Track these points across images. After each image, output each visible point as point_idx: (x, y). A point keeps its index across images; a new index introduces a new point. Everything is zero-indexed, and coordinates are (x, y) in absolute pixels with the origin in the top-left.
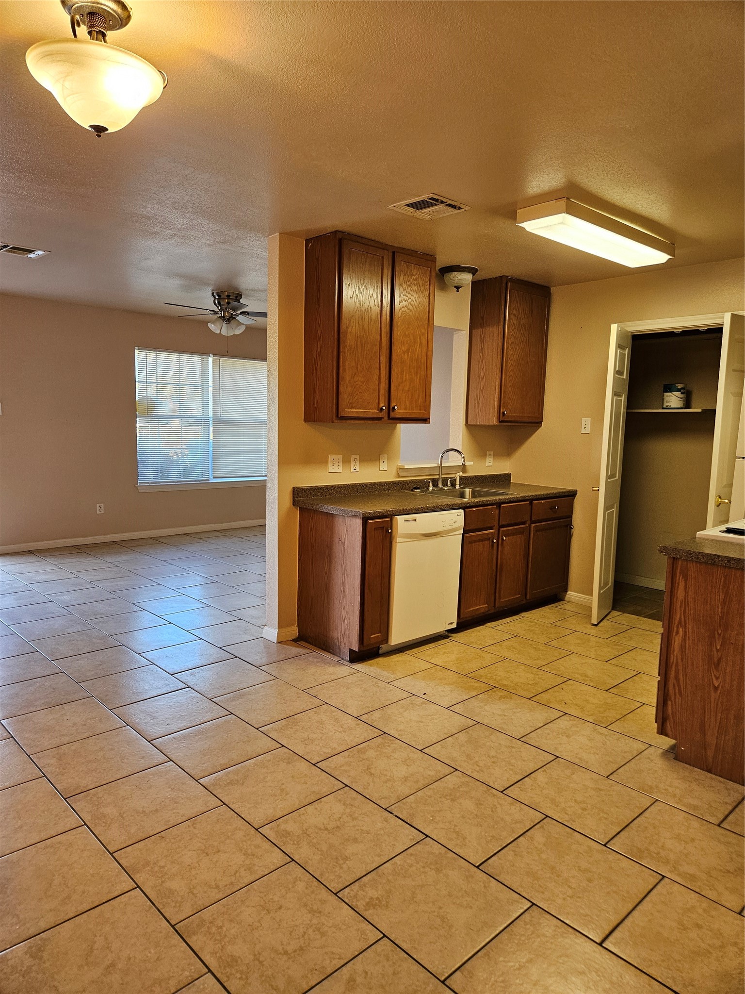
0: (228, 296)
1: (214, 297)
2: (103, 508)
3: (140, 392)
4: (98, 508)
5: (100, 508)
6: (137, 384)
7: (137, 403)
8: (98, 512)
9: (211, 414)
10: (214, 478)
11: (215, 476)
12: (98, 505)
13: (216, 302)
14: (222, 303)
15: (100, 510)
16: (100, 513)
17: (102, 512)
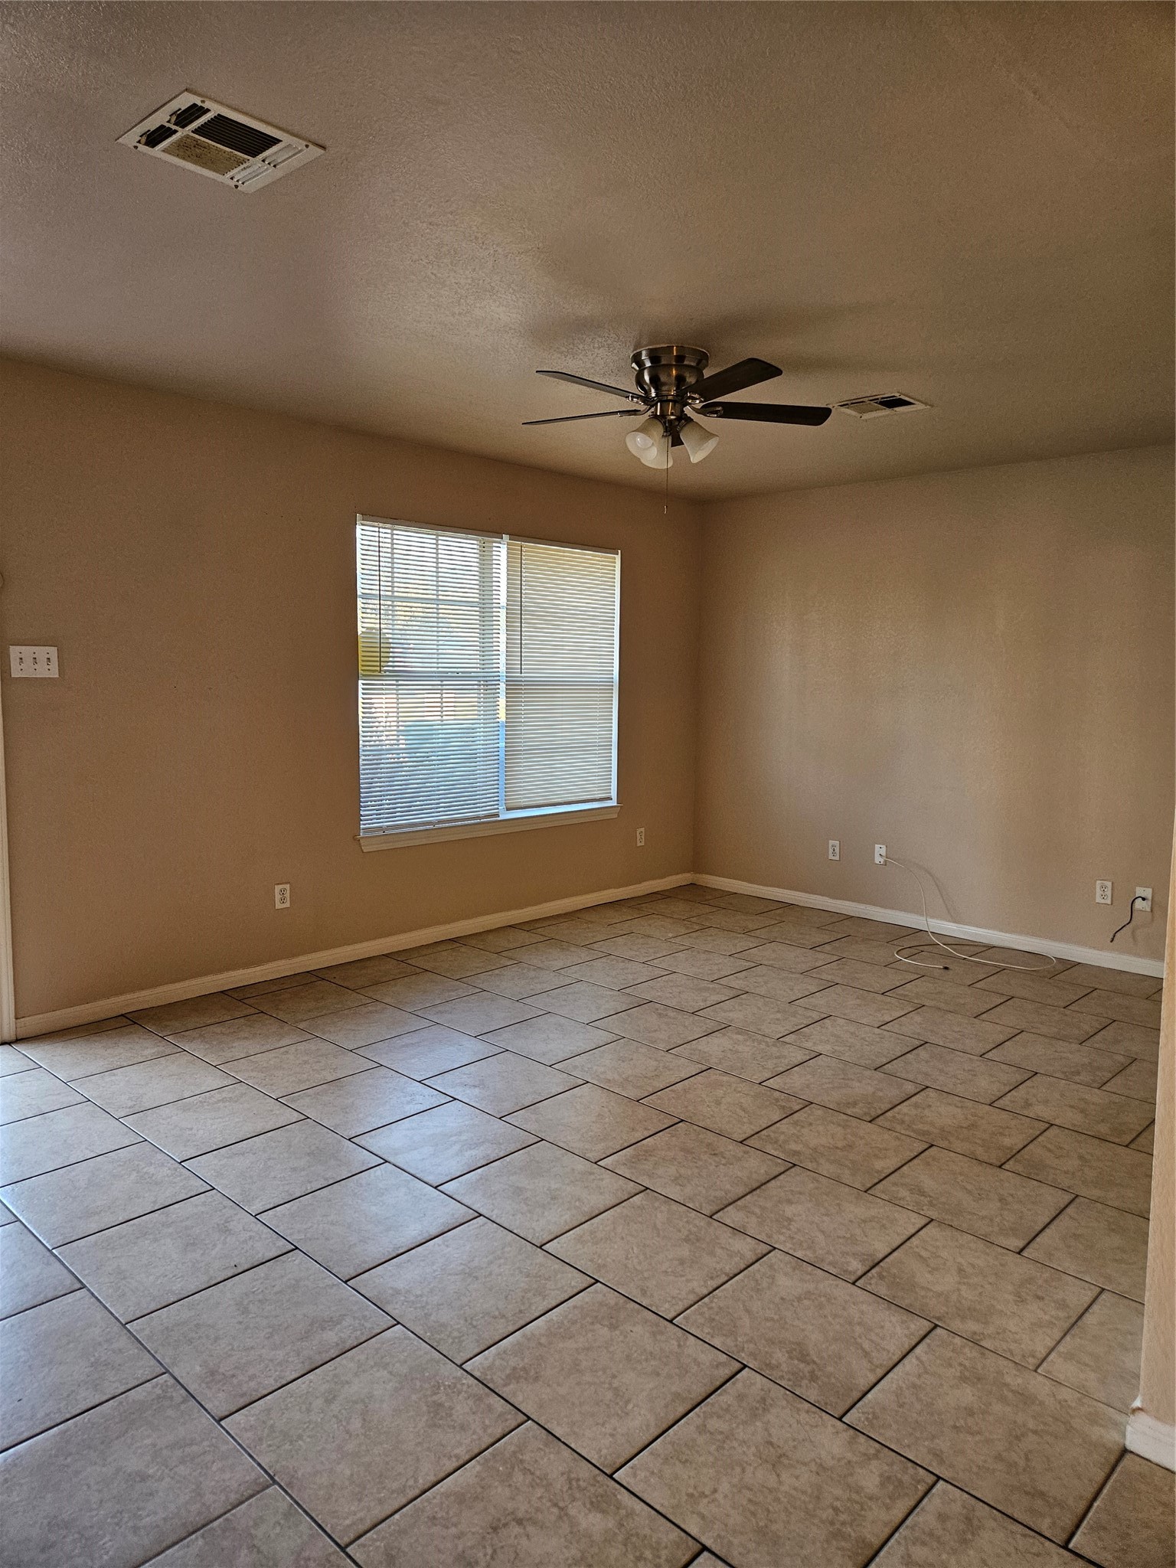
0: (680, 359)
1: (640, 364)
2: (287, 895)
3: (365, 622)
4: (278, 897)
5: (281, 897)
6: (360, 601)
7: (360, 640)
8: (279, 906)
9: (503, 668)
10: (508, 809)
11: (510, 806)
12: (278, 888)
13: (647, 378)
14: (663, 378)
15: (283, 901)
16: (284, 906)
17: (287, 905)
